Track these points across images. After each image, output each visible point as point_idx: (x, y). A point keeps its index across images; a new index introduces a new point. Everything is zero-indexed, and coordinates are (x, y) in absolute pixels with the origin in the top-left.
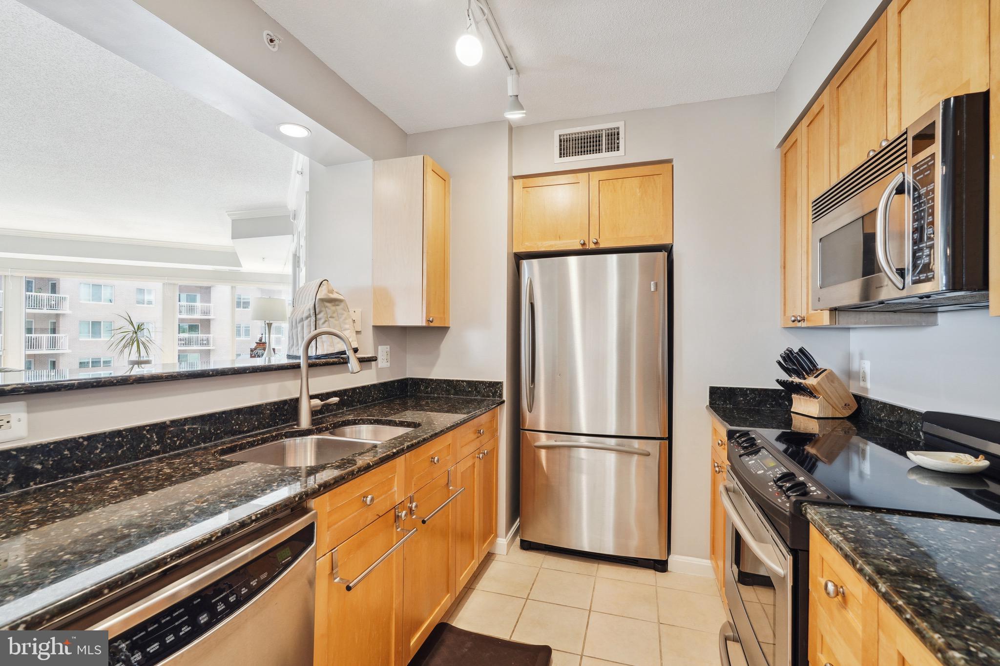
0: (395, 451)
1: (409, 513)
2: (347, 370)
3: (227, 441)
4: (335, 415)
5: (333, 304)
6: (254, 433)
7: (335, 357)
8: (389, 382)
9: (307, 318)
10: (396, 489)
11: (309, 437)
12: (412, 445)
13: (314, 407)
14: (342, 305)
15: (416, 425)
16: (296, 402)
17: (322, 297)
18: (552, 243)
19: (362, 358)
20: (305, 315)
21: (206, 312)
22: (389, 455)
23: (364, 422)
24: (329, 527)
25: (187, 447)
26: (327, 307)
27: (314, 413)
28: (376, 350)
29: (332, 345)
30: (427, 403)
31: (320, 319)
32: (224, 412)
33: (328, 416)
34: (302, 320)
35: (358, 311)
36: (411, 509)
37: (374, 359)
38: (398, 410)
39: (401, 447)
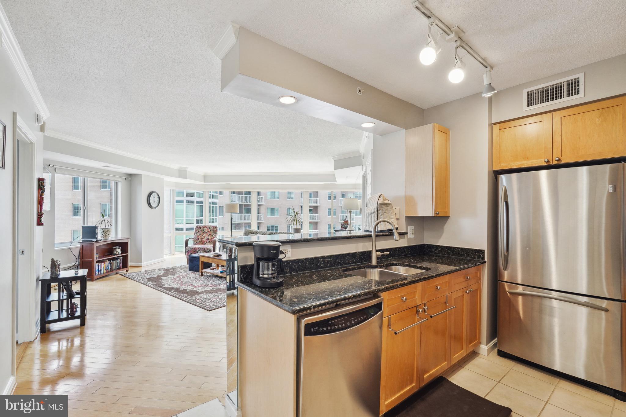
0: (416, 279)
1: (423, 311)
2: (393, 239)
3: (344, 267)
4: (387, 261)
5: (386, 206)
6: (353, 264)
7: (387, 232)
8: (414, 246)
9: (374, 213)
10: (417, 297)
11: (376, 269)
12: (425, 278)
13: (378, 255)
14: (390, 206)
15: (427, 269)
16: (370, 253)
17: (381, 203)
18: (522, 163)
19: (400, 233)
20: (373, 211)
21: (316, 202)
22: (414, 280)
23: (401, 265)
24: (388, 306)
25: (331, 267)
26: (383, 207)
27: (378, 258)
28: (407, 229)
29: (385, 226)
30: (435, 259)
31: (380, 213)
32: (343, 254)
33: (384, 261)
34: (371, 214)
35: (398, 208)
36: (424, 309)
37: (406, 233)
38: (418, 261)
39: (420, 278)
